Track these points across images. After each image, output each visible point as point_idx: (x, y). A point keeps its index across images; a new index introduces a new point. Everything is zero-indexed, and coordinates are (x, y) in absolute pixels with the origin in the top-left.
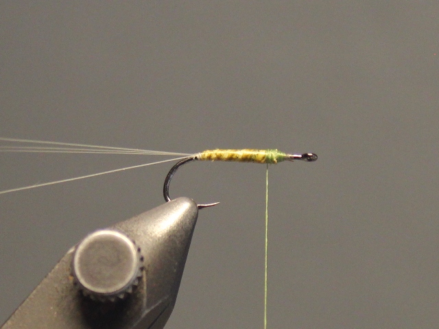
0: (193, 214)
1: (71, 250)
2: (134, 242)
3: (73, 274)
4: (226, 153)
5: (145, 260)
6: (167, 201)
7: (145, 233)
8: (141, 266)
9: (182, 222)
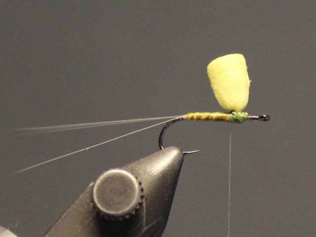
0: (180, 159)
1: (92, 184)
2: (137, 178)
3: (92, 201)
4: (204, 115)
5: (144, 191)
6: (161, 149)
7: (145, 172)
8: (141, 195)
9: (172, 164)
